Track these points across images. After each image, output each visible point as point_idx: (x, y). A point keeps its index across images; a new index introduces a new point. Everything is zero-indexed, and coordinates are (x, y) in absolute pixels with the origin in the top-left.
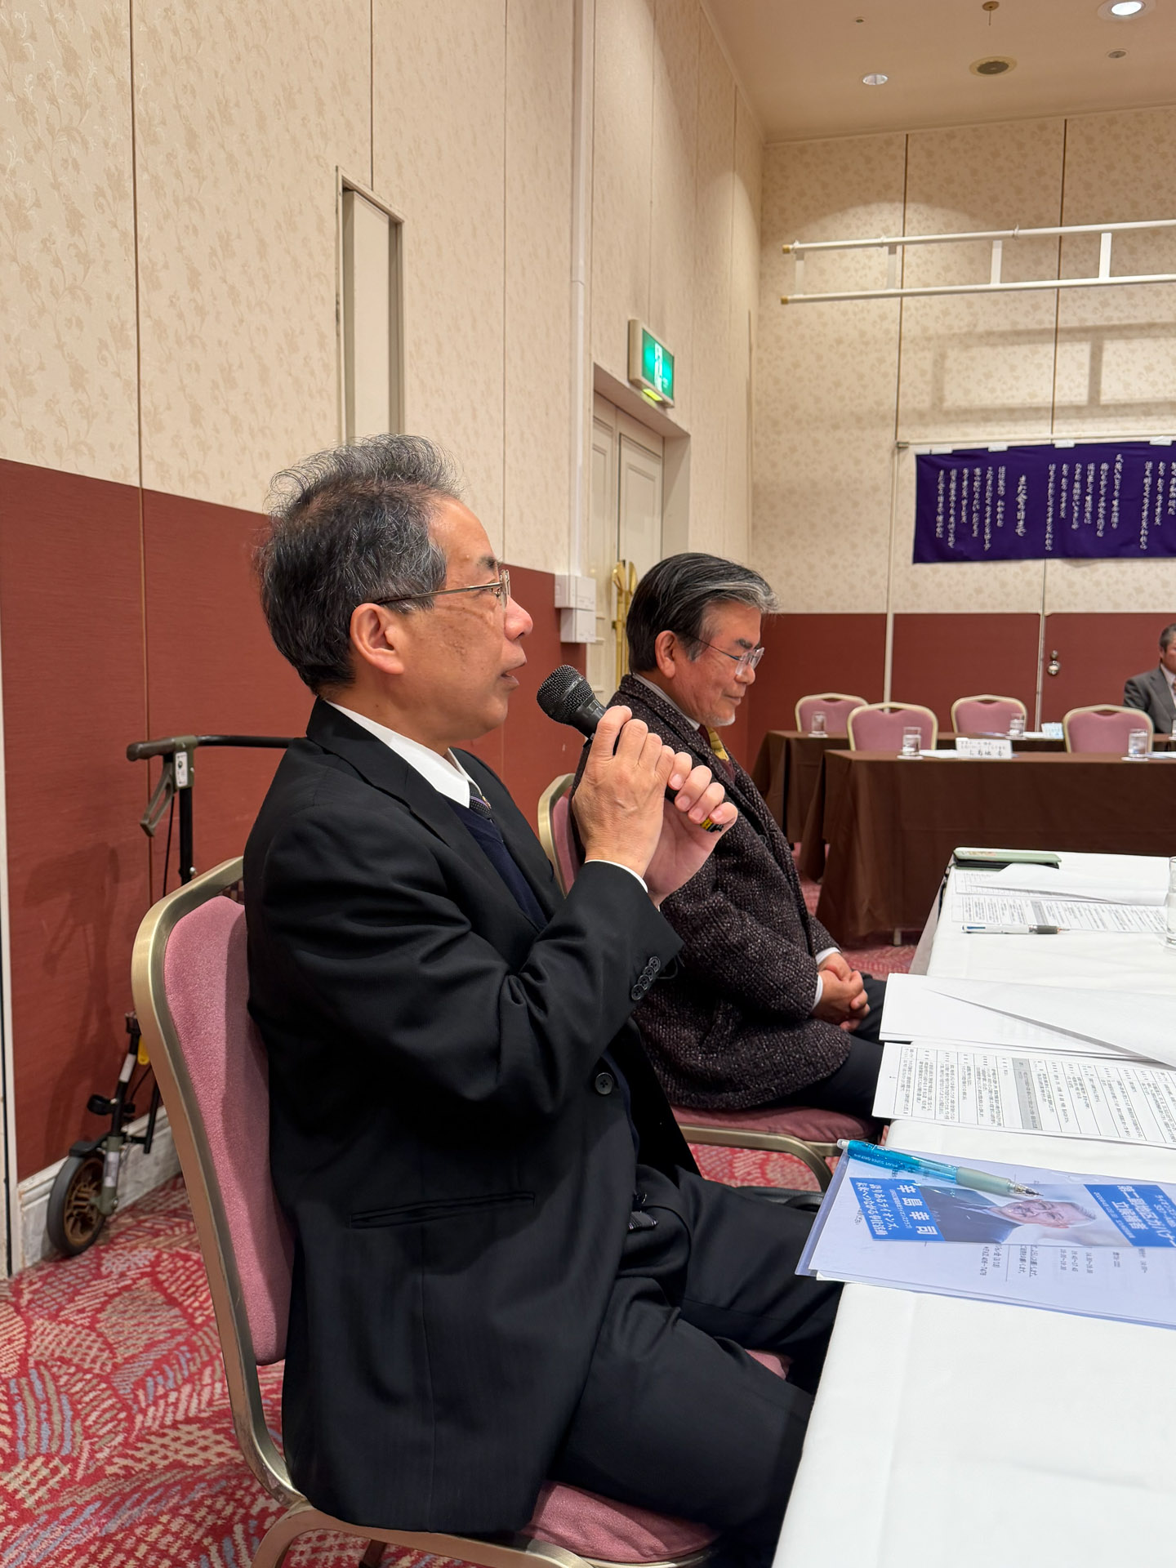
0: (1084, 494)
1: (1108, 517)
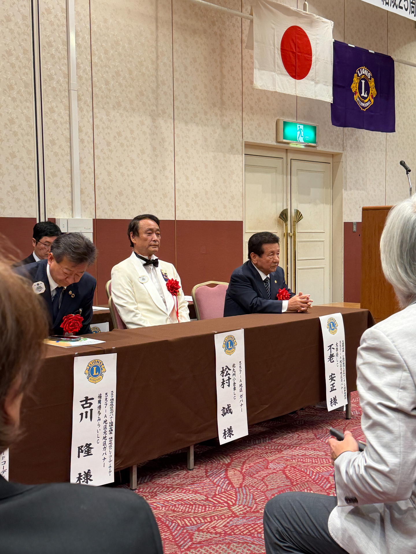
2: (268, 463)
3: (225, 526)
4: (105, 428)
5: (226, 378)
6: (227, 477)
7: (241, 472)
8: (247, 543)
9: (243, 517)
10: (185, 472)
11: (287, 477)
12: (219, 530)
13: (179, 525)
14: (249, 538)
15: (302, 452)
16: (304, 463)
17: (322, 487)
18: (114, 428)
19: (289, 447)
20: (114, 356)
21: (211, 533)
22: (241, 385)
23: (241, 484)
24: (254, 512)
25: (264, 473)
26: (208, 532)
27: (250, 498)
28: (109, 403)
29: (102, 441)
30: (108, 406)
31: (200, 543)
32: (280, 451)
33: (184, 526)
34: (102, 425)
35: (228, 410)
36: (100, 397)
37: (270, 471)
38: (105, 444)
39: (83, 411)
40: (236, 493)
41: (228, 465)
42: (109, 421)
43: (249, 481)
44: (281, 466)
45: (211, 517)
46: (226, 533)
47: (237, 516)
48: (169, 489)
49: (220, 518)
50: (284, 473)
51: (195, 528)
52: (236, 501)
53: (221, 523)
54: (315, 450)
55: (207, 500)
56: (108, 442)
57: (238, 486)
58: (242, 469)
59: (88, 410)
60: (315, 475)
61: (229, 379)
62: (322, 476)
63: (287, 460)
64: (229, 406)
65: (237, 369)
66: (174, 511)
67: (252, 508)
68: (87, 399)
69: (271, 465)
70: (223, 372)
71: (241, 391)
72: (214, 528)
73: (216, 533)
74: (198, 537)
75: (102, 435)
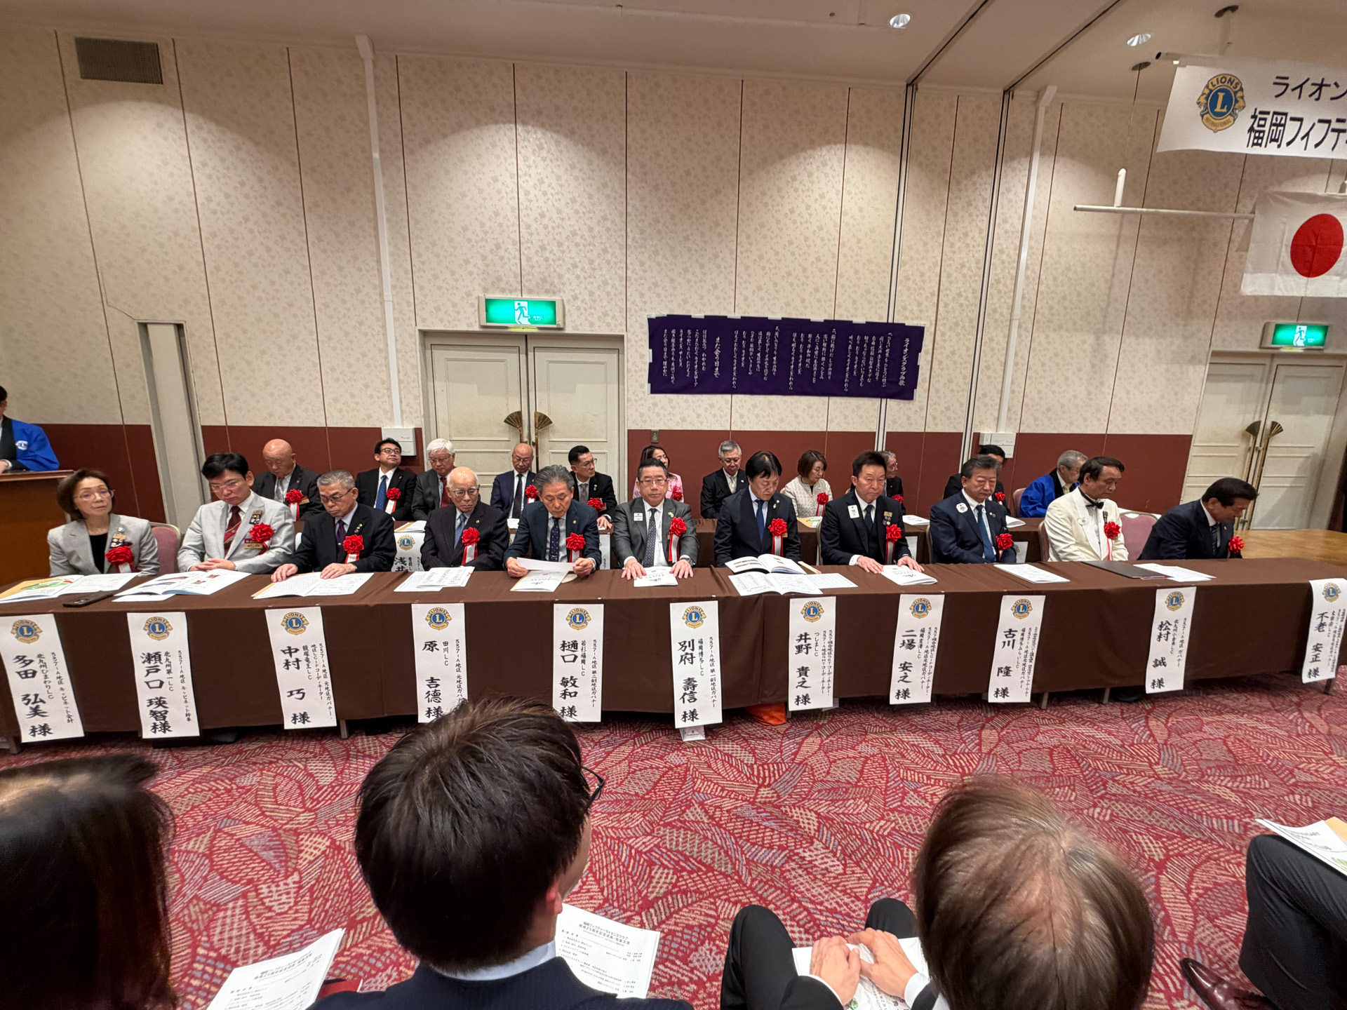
0: (756, 352)
1: (770, 368)
2: (1203, 724)
3: (1145, 786)
4: (1026, 656)
5: (1164, 632)
6: (1147, 726)
7: (1166, 725)
8: (1174, 818)
9: (1170, 784)
10: (1097, 705)
11: (1230, 751)
12: (1138, 789)
13: (1090, 765)
14: (1176, 813)
15: (1251, 723)
16: (1255, 738)
17: (1282, 779)
18: (1034, 658)
19: (1233, 711)
20: (1042, 598)
21: (1128, 788)
22: (1182, 641)
23: (1166, 741)
24: (1182, 781)
25: (1197, 736)
26: (1125, 786)
27: (1178, 762)
28: (1032, 636)
29: (1021, 667)
30: (1031, 640)
31: (1114, 795)
32: (1220, 713)
33: (1097, 769)
34: (1023, 653)
35: (1162, 662)
36: (1024, 630)
37: (1205, 736)
38: (1024, 669)
39: (1006, 640)
40: (1159, 750)
41: (1149, 712)
42: (1030, 651)
43: (1175, 739)
44: (1222, 734)
45: (1128, 769)
46: (1146, 795)
47: (1160, 779)
48: (1080, 720)
49: (1139, 773)
50: (1226, 745)
51: (1109, 776)
52: (1159, 759)
53: (1140, 782)
54: (1271, 724)
55: (1122, 746)
56: (1027, 668)
57: (1162, 742)
58: (1167, 722)
59: (1011, 640)
60: (1272, 761)
61: (1168, 633)
62: (1283, 765)
63: (1230, 728)
64: (1163, 659)
65: (1180, 625)
66: (1085, 747)
67: (1180, 775)
68: (1010, 631)
69: (1206, 728)
70: (1161, 626)
71: (1181, 646)
72: (1132, 783)
73: (1135, 791)
74: (1113, 789)
75: (1021, 661)
